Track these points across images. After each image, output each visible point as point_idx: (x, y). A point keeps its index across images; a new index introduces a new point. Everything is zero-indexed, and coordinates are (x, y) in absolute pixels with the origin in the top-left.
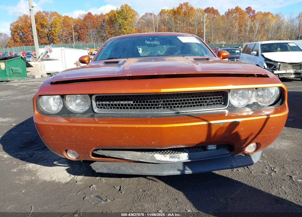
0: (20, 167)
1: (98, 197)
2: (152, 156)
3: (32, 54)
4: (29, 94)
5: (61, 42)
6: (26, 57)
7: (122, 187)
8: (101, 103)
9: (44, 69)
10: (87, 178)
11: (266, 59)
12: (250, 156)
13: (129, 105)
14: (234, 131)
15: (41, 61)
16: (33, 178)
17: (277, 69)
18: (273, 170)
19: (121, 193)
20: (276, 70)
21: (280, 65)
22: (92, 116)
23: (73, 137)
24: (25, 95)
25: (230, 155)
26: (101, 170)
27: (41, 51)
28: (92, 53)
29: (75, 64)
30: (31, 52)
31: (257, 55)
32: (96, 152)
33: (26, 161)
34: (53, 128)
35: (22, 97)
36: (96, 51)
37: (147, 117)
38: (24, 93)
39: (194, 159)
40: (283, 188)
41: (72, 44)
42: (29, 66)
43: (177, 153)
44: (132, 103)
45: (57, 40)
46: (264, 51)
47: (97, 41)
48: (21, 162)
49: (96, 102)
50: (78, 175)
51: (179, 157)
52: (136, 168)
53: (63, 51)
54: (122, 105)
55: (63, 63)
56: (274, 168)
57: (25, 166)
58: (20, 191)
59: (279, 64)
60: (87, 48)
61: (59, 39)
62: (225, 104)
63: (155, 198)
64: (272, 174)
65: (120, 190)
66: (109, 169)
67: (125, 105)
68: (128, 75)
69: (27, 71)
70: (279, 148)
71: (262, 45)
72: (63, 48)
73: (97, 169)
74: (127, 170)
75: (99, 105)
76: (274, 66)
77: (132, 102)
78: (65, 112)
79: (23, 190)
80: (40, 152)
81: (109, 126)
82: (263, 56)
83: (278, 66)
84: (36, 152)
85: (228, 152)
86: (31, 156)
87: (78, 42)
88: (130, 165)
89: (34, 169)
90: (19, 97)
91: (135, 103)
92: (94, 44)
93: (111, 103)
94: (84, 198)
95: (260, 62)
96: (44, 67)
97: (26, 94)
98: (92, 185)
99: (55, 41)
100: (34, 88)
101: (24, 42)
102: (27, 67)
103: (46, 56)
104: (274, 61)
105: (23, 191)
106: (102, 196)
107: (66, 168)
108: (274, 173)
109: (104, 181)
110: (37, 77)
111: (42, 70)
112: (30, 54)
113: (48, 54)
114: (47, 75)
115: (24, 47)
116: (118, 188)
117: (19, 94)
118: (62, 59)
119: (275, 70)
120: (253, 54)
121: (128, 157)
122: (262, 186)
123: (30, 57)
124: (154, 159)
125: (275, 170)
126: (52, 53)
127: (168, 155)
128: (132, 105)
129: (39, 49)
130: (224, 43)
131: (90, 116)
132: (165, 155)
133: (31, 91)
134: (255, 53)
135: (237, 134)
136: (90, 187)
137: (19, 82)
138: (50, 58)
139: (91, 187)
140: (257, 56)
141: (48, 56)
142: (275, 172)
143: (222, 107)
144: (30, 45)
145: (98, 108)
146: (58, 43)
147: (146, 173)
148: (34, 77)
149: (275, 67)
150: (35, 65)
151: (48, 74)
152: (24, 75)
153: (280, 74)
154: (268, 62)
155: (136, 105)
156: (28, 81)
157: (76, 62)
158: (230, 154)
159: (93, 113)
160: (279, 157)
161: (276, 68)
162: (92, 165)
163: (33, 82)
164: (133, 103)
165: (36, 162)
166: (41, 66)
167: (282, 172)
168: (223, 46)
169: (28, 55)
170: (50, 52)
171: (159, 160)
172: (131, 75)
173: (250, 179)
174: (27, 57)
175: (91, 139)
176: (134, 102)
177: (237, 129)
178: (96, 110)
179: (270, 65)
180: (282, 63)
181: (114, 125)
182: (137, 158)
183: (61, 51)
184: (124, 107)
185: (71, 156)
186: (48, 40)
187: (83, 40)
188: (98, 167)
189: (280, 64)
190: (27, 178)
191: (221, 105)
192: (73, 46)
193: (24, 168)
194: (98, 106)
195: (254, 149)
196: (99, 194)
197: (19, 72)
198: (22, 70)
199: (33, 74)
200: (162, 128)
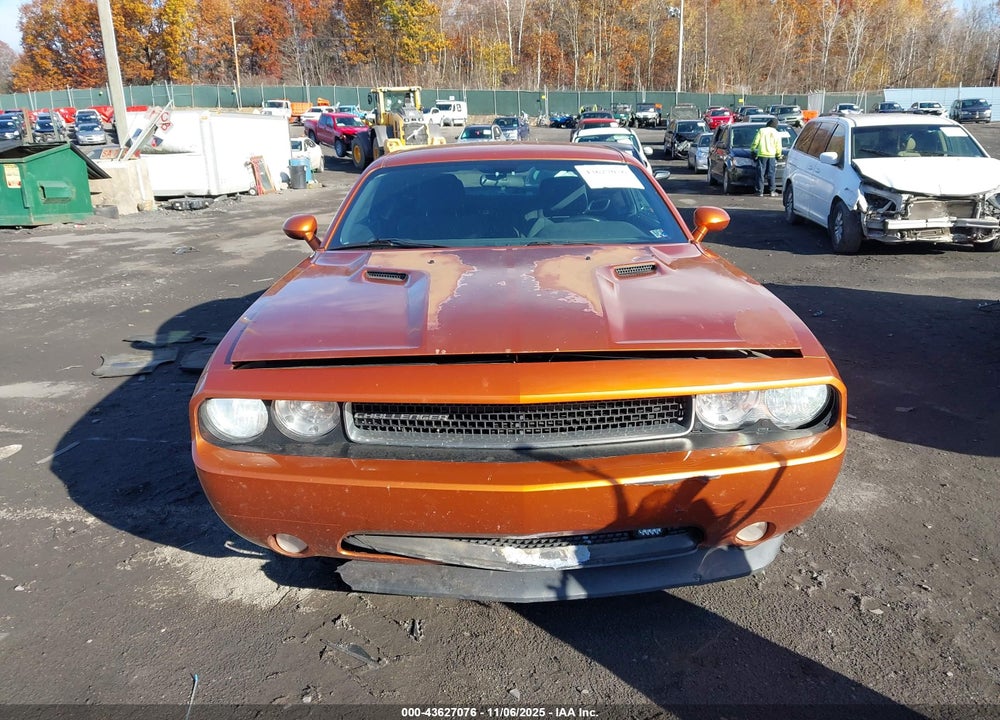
0: (140, 557)
1: (357, 649)
2: (496, 551)
3: (96, 121)
4: (108, 281)
5: (195, 77)
6: (76, 129)
7: (417, 622)
8: (366, 416)
9: (145, 184)
10: (323, 594)
11: (867, 182)
12: (742, 550)
13: (438, 423)
14: (698, 497)
15: (134, 157)
16: (182, 591)
17: (898, 213)
18: (815, 579)
19: (416, 639)
20: (896, 218)
21: (907, 203)
22: (345, 453)
23: (298, 507)
24: (97, 285)
25: (693, 552)
26: (366, 585)
27: (132, 124)
28: (299, 117)
29: (246, 164)
30: (94, 113)
31: (840, 164)
32: (352, 541)
33: (151, 540)
34: (244, 486)
35: (90, 294)
36: (314, 111)
37: (484, 459)
38: (93, 280)
39: (604, 560)
40: (830, 631)
41: (232, 83)
42: (96, 174)
43: (560, 545)
44: (446, 419)
45: (179, 69)
46: (862, 152)
47: (316, 74)
48: (139, 542)
49: (354, 414)
50: (302, 585)
51: (566, 556)
52: (456, 581)
53: (206, 123)
54: (421, 423)
55: (206, 162)
56: (820, 572)
57: (153, 554)
58: (152, 631)
59: (905, 197)
60: (284, 102)
61: (185, 67)
62: (685, 423)
63: (501, 656)
64: (810, 591)
65: (412, 631)
66: (386, 582)
67: (429, 423)
68: (437, 352)
69: (92, 190)
70: (846, 509)
71: (857, 131)
72: (206, 112)
73: (353, 583)
74: (431, 587)
75: (360, 420)
76: (889, 204)
77: (447, 416)
78: (272, 438)
79: (161, 628)
80: (184, 510)
81: (389, 485)
82: (856, 169)
83: (903, 206)
84: (173, 508)
85: (691, 543)
86: (163, 523)
87: (250, 77)
88: (439, 574)
89: (180, 565)
90: (82, 297)
91: (455, 420)
92: (308, 86)
93: (393, 417)
94: (322, 653)
95: (847, 189)
96: (146, 177)
97: (99, 282)
98: (339, 617)
99: (174, 72)
100: (125, 260)
101: (67, 73)
102: (90, 178)
103: (151, 141)
104: (890, 190)
105: (163, 631)
106: (367, 648)
107: (264, 562)
108: (816, 588)
109: (370, 605)
110: (123, 210)
111: (139, 189)
112: (90, 120)
113: (159, 134)
114: (155, 206)
115: (70, 91)
116: (407, 626)
117: (79, 281)
118: (204, 151)
119: (892, 217)
120: (827, 160)
121: (434, 555)
122: (778, 625)
123: (91, 129)
124: (501, 559)
125: (819, 579)
126: (172, 131)
127: (537, 550)
128: (446, 423)
129: (127, 113)
130: (744, 90)
131: (339, 450)
132: (528, 550)
133: (115, 269)
134: (834, 155)
135: (704, 505)
136: (334, 621)
137: (68, 232)
138: (165, 145)
139: (339, 622)
140: (840, 167)
141: (158, 141)
142: (820, 583)
143: (676, 432)
144: (89, 86)
145: (359, 427)
146: (185, 78)
147: (480, 594)
148: (113, 213)
149: (893, 207)
150: (117, 170)
151: (159, 199)
152: (81, 205)
153: (908, 230)
154: (872, 190)
155: (455, 424)
156: (97, 226)
157: (249, 161)
158: (694, 548)
159: (345, 442)
160: (840, 538)
161: (894, 210)
162: (340, 570)
163: (113, 231)
164: (449, 418)
165: (181, 542)
166: (137, 174)
167: (838, 586)
168: (741, 101)
169: (85, 121)
170: (164, 127)
171: (514, 562)
172: (444, 353)
173: (749, 605)
174: (82, 129)
175: (344, 514)
176: (451, 417)
177: (703, 494)
178: (354, 434)
179: (876, 200)
180: (916, 194)
181: (402, 483)
182: (457, 556)
183: (201, 122)
184: (426, 428)
185: (287, 547)
186: (150, 68)
187: (269, 72)
188: (358, 575)
189: (909, 198)
190: (163, 590)
191: (675, 425)
192: (235, 91)
193: (151, 559)
194: (358, 424)
195: (760, 534)
196: (360, 642)
197: (65, 195)
198: (74, 190)
199: (110, 202)
200: (522, 493)
